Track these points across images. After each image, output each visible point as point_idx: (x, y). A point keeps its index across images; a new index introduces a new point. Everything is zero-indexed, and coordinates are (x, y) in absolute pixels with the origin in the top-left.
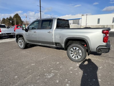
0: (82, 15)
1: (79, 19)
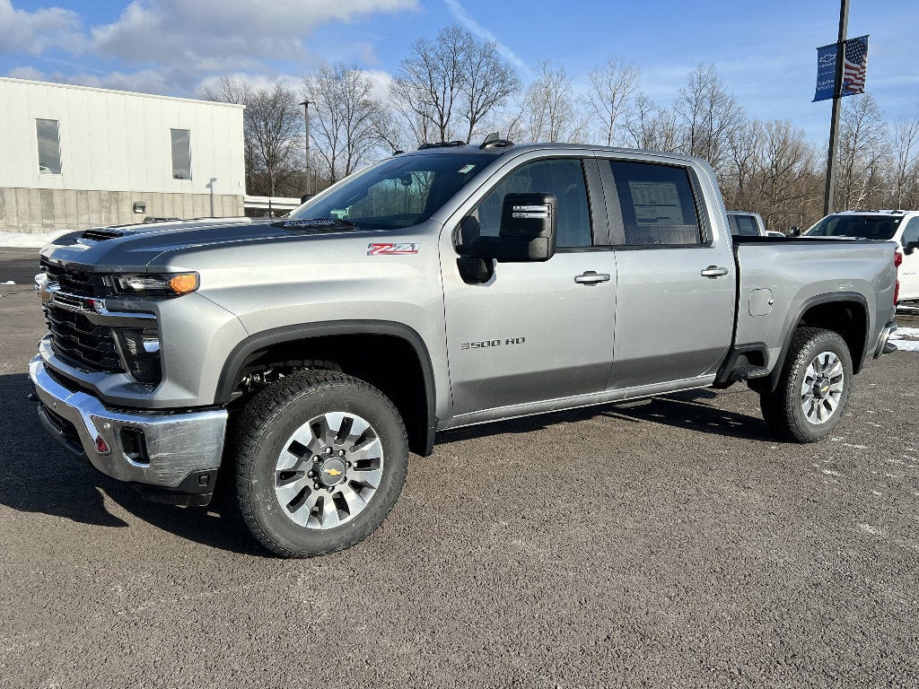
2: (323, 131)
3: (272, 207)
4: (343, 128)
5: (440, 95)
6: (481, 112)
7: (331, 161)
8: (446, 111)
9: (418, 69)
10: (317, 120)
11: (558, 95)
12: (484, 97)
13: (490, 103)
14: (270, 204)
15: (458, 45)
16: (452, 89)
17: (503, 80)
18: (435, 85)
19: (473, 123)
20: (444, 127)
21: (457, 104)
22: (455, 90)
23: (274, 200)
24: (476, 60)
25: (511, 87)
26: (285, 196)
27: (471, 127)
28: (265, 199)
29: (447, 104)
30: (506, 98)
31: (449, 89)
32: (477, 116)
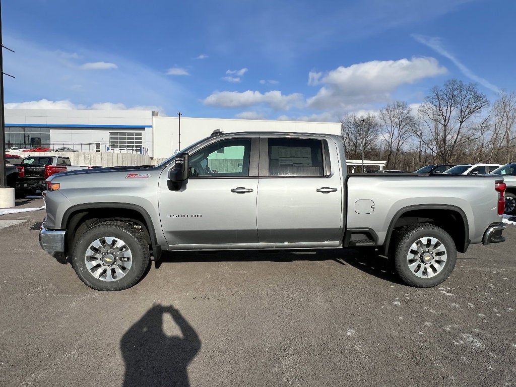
0: (153, 114)
1: (143, 128)
2: (387, 131)
3: (364, 165)
4: (396, 129)
5: (444, 110)
6: (467, 117)
7: (390, 144)
8: (447, 118)
9: (434, 100)
10: (385, 127)
11: (511, 105)
12: (468, 110)
13: (471, 112)
14: (363, 163)
15: (455, 87)
16: (451, 107)
17: (479, 101)
18: (442, 107)
19: (462, 122)
20: (446, 126)
21: (453, 114)
22: (452, 108)
23: (365, 161)
24: (464, 93)
25: (484, 104)
26: (370, 160)
27: (461, 125)
28: (361, 161)
29: (448, 115)
30: (481, 109)
31: (449, 108)
32: (464, 119)
